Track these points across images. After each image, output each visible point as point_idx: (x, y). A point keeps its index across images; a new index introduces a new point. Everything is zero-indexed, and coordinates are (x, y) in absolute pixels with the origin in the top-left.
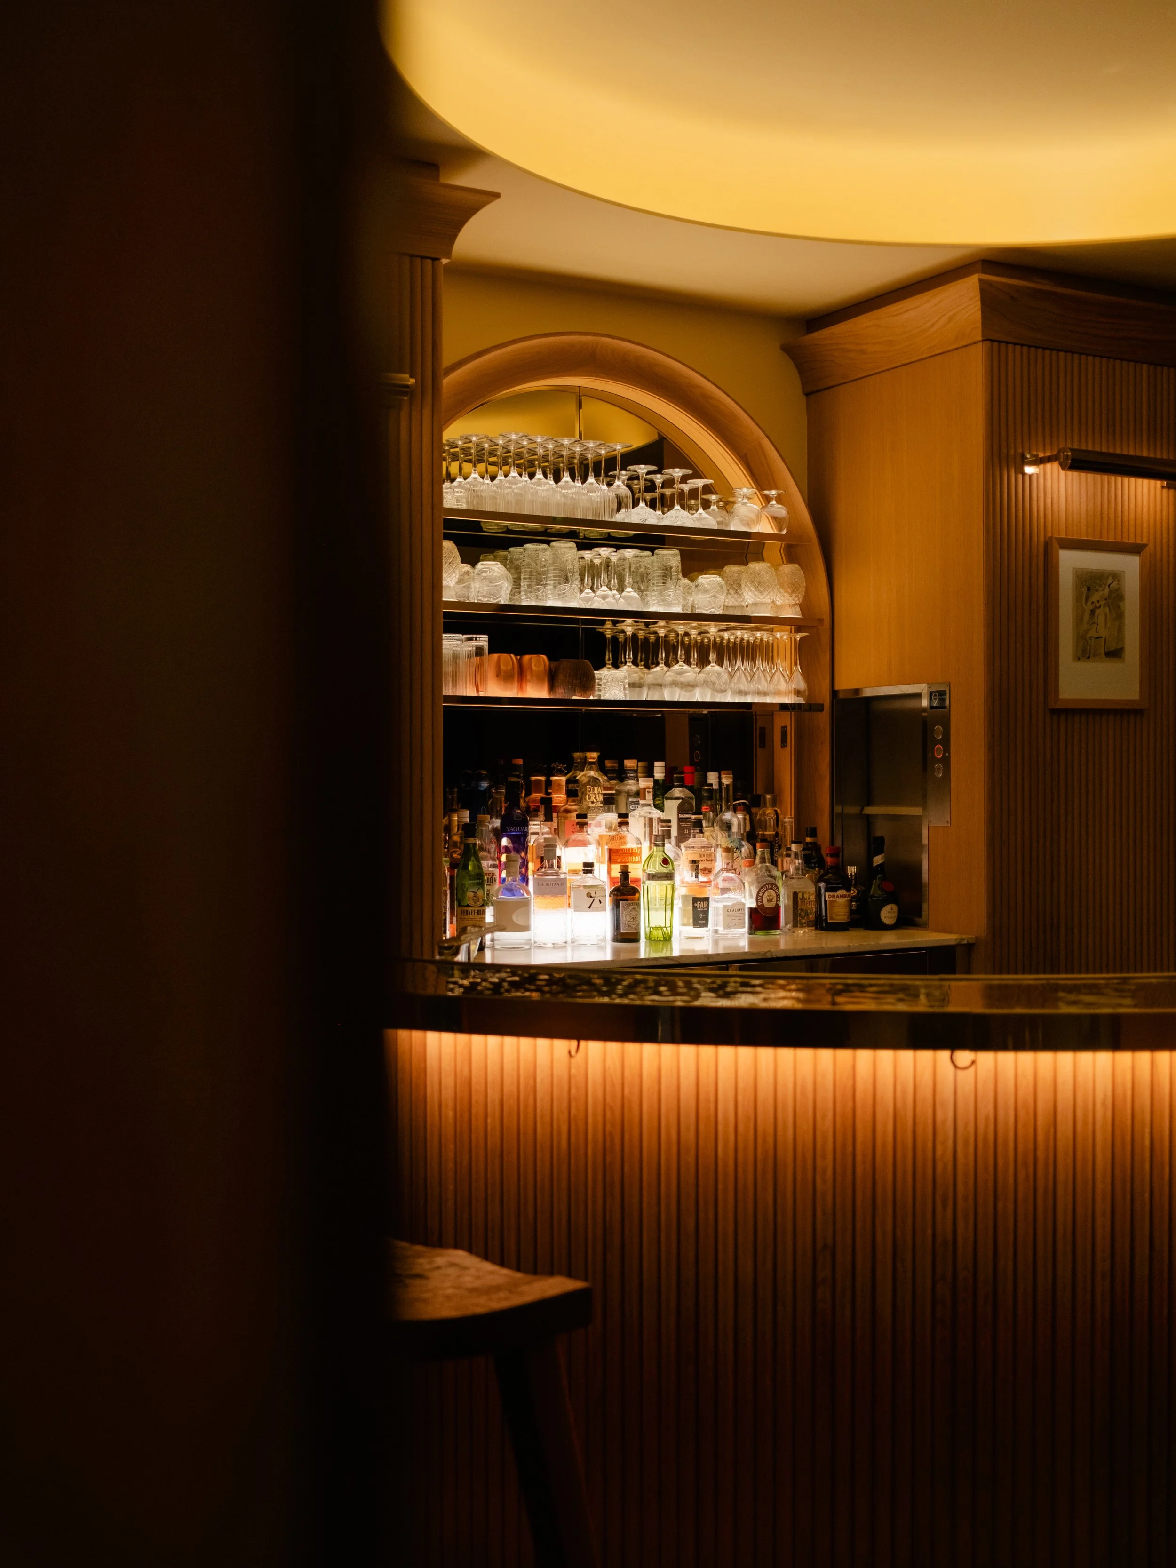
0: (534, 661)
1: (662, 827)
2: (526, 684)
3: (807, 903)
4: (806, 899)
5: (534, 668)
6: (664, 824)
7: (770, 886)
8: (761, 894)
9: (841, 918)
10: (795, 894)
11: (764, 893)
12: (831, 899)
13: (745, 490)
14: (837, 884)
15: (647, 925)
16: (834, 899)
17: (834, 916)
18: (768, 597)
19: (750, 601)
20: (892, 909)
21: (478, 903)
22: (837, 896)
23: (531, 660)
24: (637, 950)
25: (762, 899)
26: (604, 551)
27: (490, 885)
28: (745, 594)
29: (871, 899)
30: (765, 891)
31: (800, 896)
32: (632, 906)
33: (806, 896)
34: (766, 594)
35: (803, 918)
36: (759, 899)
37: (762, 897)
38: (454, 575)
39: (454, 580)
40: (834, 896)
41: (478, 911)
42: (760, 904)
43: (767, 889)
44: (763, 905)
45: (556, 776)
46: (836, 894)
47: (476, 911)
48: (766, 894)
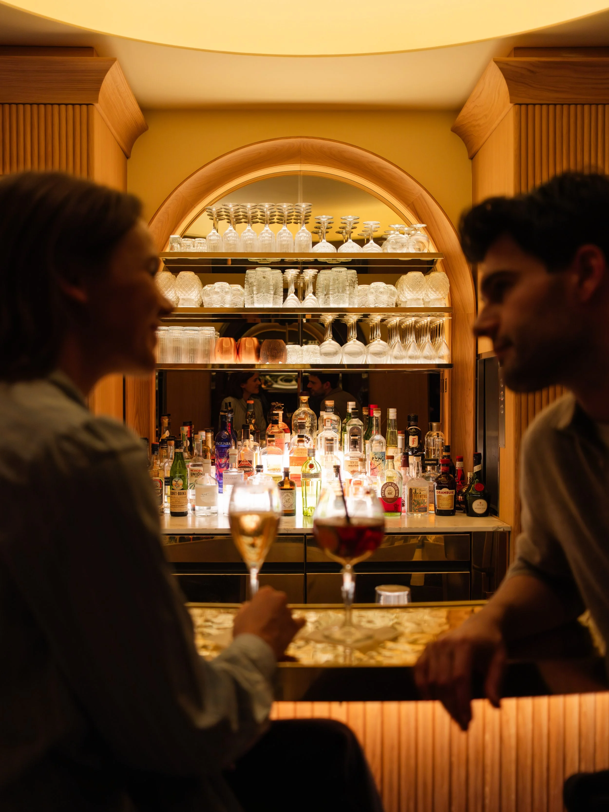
0: (247, 340)
1: (327, 444)
2: (242, 356)
3: (418, 496)
4: (418, 493)
5: (247, 345)
6: (328, 442)
7: (390, 484)
8: (384, 489)
9: (445, 507)
10: (411, 490)
11: (385, 489)
12: (438, 494)
13: (397, 226)
14: (444, 484)
15: (305, 506)
16: (440, 494)
17: (440, 505)
18: (421, 295)
19: (409, 297)
20: (481, 503)
21: (178, 488)
22: (442, 493)
23: (245, 340)
24: (294, 522)
25: (384, 492)
26: (310, 271)
27: (197, 477)
28: (406, 293)
29: (469, 495)
30: (386, 487)
31: (414, 491)
32: (286, 494)
33: (417, 492)
34: (420, 292)
35: (416, 506)
36: (383, 492)
37: (385, 491)
38: (194, 292)
39: (194, 295)
40: (440, 492)
41: (178, 492)
42: (383, 495)
43: (388, 486)
44: (385, 496)
45: (275, 411)
46: (441, 491)
47: (177, 493)
48: (387, 489)
